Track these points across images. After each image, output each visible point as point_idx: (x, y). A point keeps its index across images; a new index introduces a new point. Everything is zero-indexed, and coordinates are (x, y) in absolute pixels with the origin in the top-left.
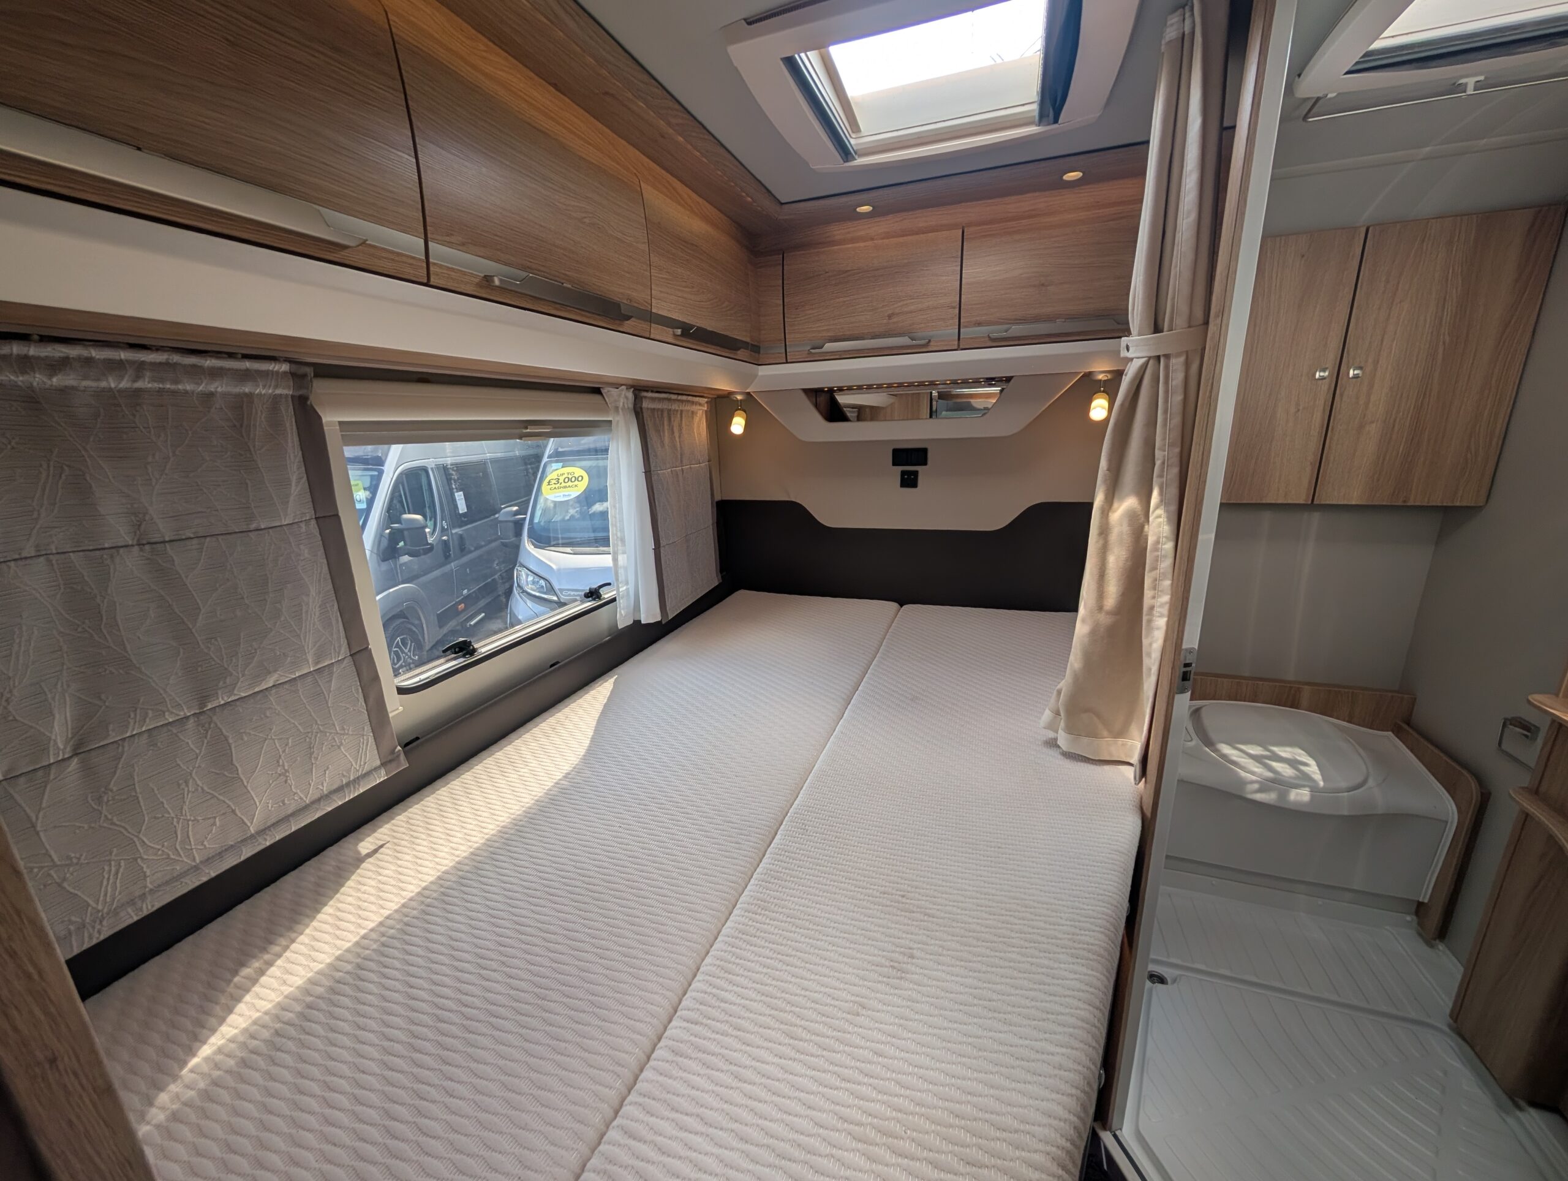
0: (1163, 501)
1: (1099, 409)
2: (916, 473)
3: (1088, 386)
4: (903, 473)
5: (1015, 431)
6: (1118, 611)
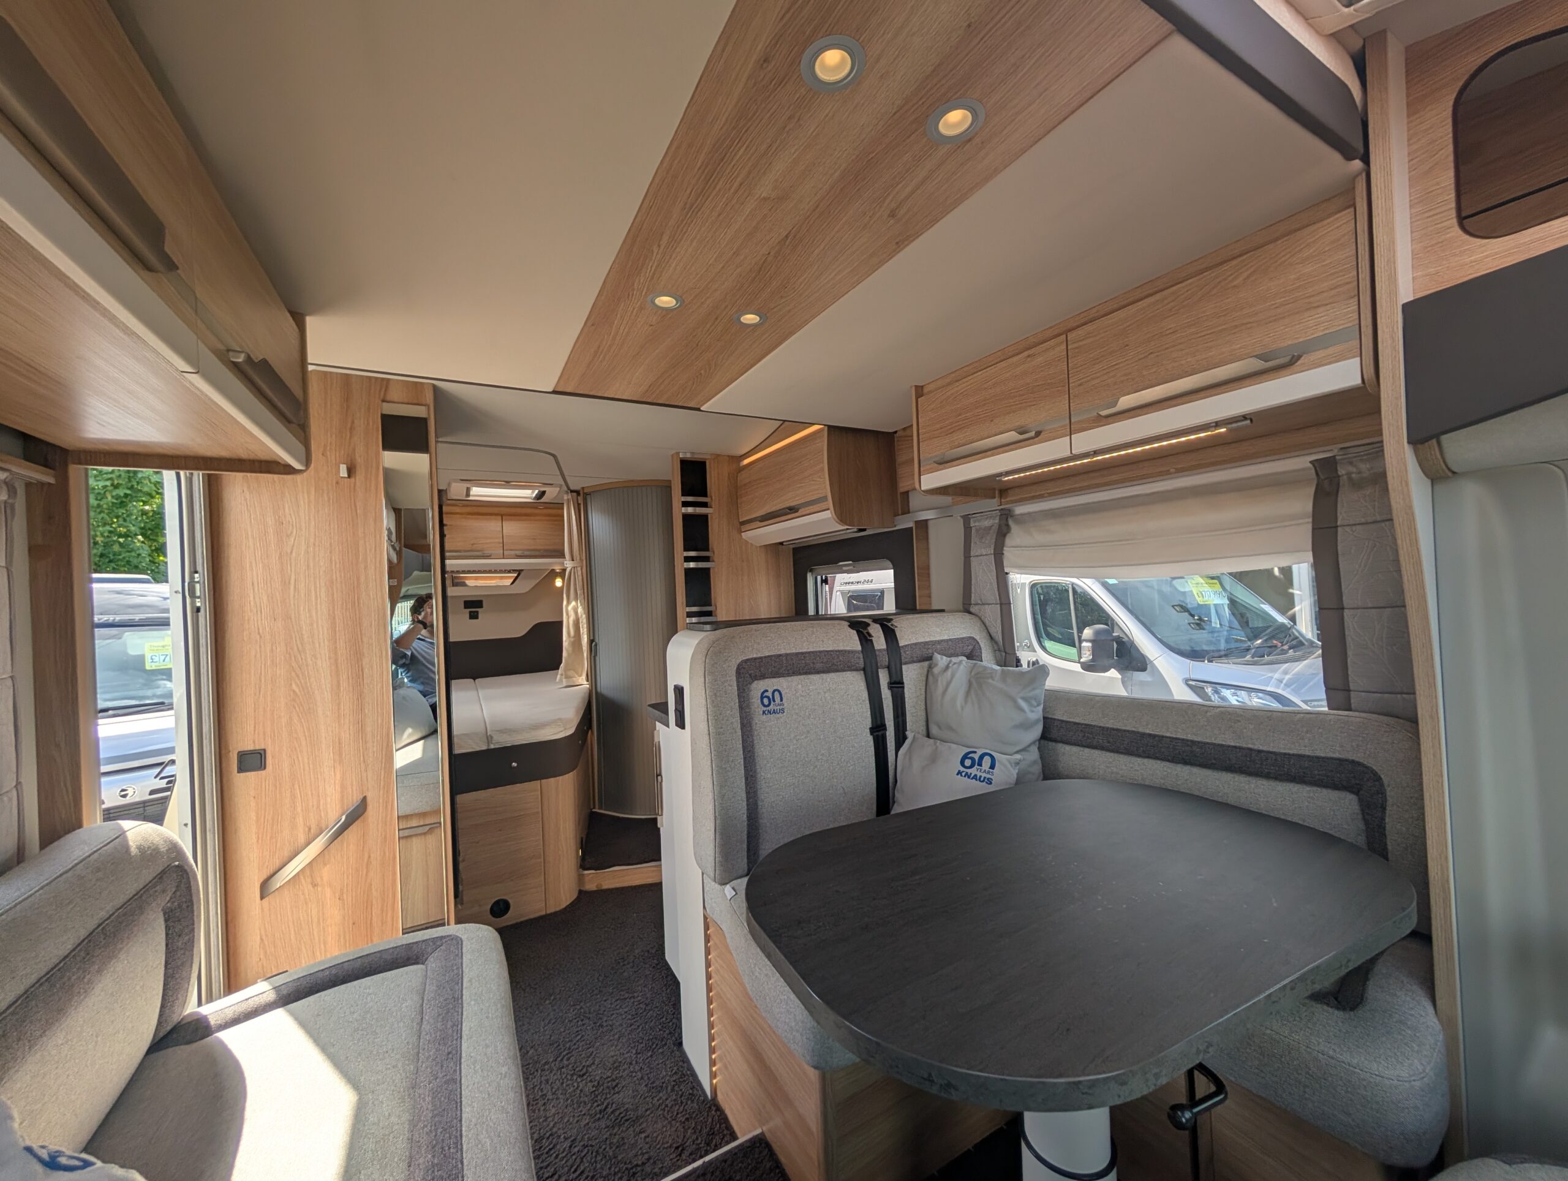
0: (581, 605)
1: (559, 583)
2: (477, 612)
3: (553, 574)
4: (470, 612)
5: (527, 590)
6: (574, 637)
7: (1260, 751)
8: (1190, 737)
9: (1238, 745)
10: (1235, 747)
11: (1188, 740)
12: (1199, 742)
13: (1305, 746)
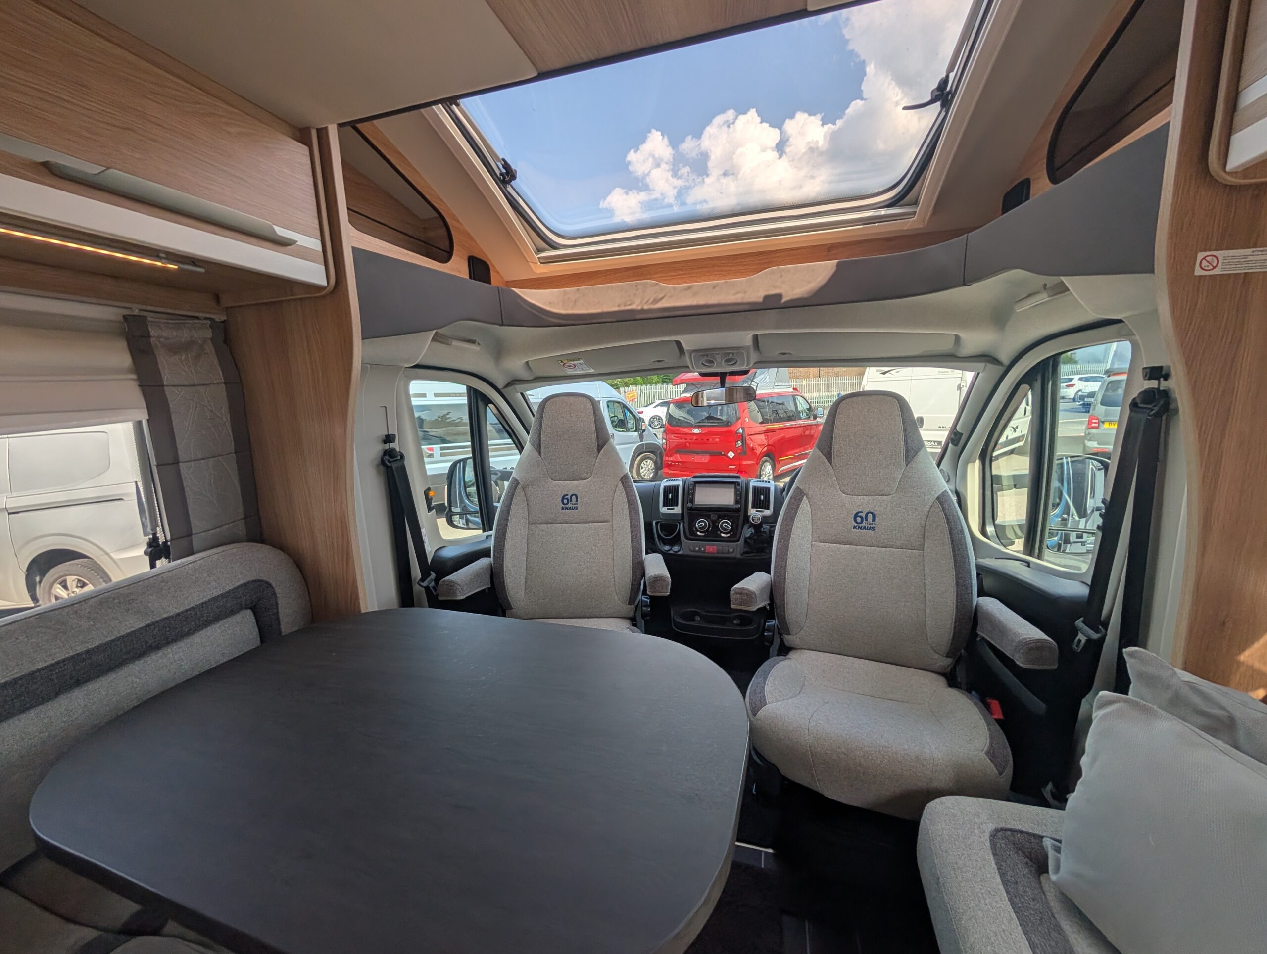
7: (178, 614)
8: (80, 649)
9: (149, 622)
10: (148, 626)
11: (78, 655)
12: (98, 647)
13: (216, 588)
